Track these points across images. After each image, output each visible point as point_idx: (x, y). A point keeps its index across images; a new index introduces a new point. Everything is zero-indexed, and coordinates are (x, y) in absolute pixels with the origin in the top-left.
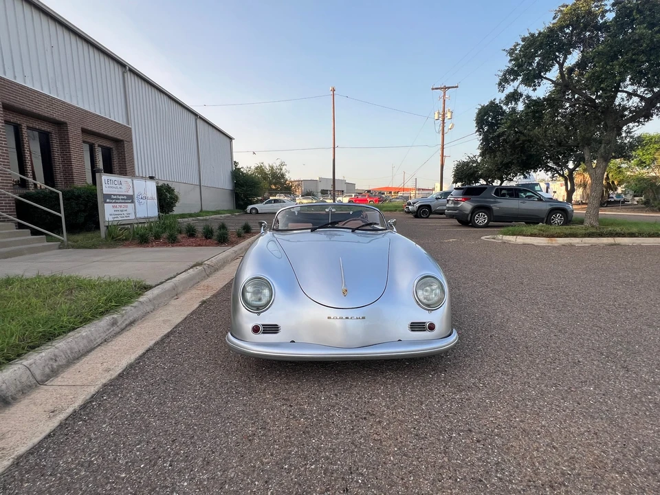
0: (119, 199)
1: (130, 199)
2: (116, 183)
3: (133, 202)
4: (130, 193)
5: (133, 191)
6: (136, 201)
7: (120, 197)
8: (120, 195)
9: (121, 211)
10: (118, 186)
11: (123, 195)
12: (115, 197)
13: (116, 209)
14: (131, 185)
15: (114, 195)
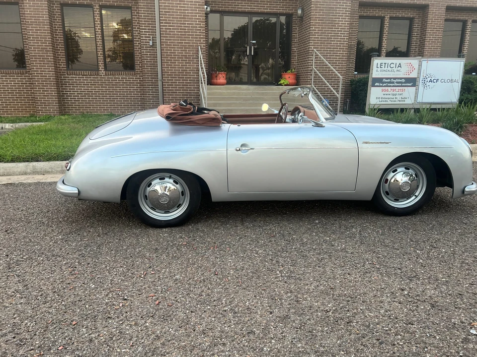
0: (393, 83)
1: (412, 82)
2: (392, 66)
3: (414, 85)
4: (414, 75)
5: (419, 73)
6: (421, 84)
7: (395, 81)
8: (395, 79)
9: (393, 95)
10: (395, 69)
11: (401, 79)
12: (389, 80)
13: (386, 93)
14: (416, 67)
15: (387, 79)
